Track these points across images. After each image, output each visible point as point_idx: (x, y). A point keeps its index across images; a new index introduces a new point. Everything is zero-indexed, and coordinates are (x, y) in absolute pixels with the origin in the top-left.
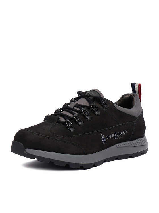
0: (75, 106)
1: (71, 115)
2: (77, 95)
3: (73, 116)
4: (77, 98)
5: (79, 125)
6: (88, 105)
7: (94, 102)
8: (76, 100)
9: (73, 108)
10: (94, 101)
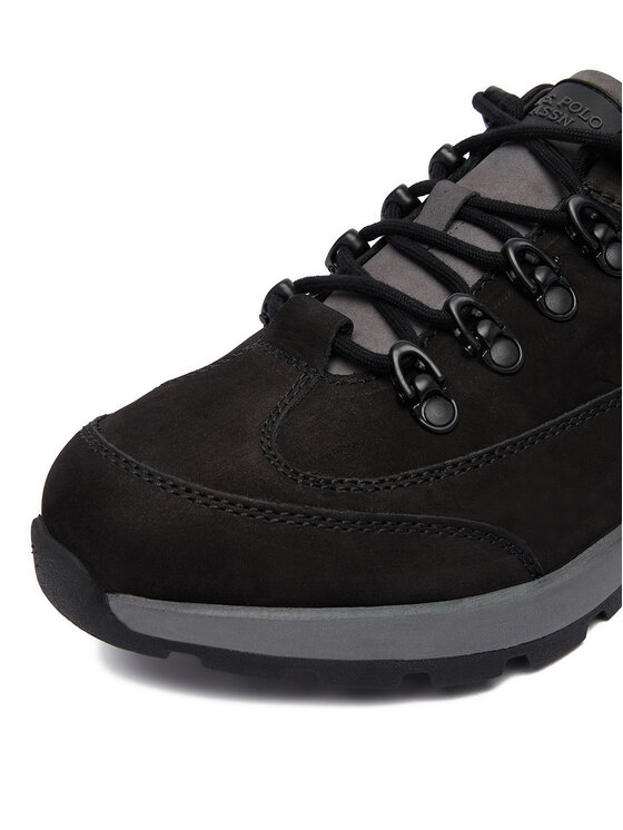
0: (459, 216)
1: (431, 295)
2: (476, 125)
3: (447, 306)
4: (477, 148)
5: (487, 364)
6: (546, 200)
7: (592, 180)
8: (467, 156)
9: (448, 226)
10: (586, 174)
